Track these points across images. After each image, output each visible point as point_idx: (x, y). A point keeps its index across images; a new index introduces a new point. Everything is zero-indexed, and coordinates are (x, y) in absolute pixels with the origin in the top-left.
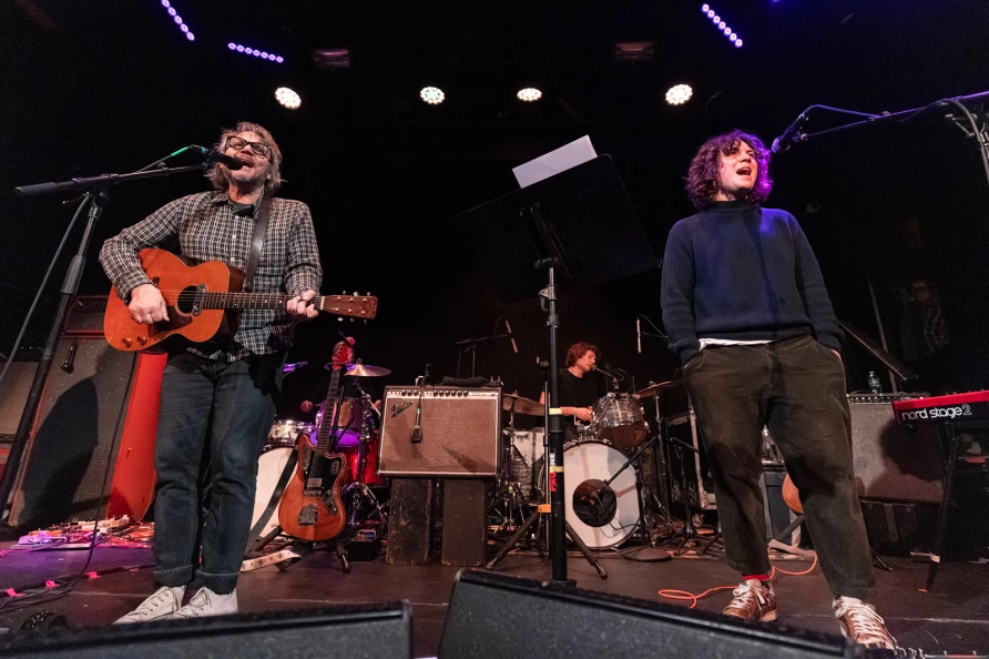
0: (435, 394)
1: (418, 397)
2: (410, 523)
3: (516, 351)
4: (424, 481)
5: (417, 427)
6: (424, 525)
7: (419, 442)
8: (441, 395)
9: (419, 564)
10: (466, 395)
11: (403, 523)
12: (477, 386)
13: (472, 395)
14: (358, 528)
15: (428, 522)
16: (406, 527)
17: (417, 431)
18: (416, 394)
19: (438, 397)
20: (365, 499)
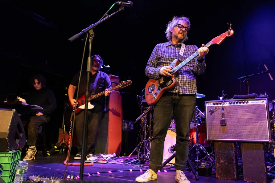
0: (230, 103)
1: (222, 105)
2: (225, 162)
3: (272, 79)
4: (230, 143)
5: (223, 119)
6: (233, 163)
7: (225, 126)
8: (234, 103)
9: (232, 180)
10: (247, 103)
11: (222, 161)
12: (253, 98)
13: (250, 103)
14: (201, 163)
15: (234, 162)
16: (224, 163)
17: (223, 121)
18: (220, 104)
19: (232, 104)
20: (201, 151)
